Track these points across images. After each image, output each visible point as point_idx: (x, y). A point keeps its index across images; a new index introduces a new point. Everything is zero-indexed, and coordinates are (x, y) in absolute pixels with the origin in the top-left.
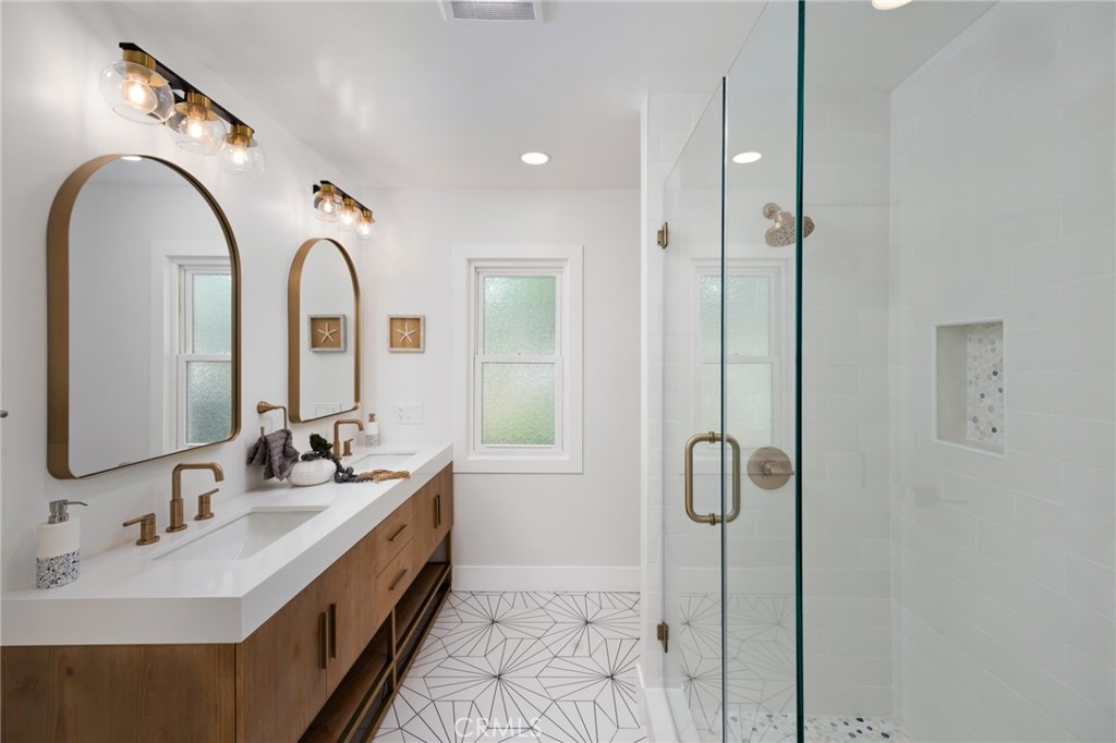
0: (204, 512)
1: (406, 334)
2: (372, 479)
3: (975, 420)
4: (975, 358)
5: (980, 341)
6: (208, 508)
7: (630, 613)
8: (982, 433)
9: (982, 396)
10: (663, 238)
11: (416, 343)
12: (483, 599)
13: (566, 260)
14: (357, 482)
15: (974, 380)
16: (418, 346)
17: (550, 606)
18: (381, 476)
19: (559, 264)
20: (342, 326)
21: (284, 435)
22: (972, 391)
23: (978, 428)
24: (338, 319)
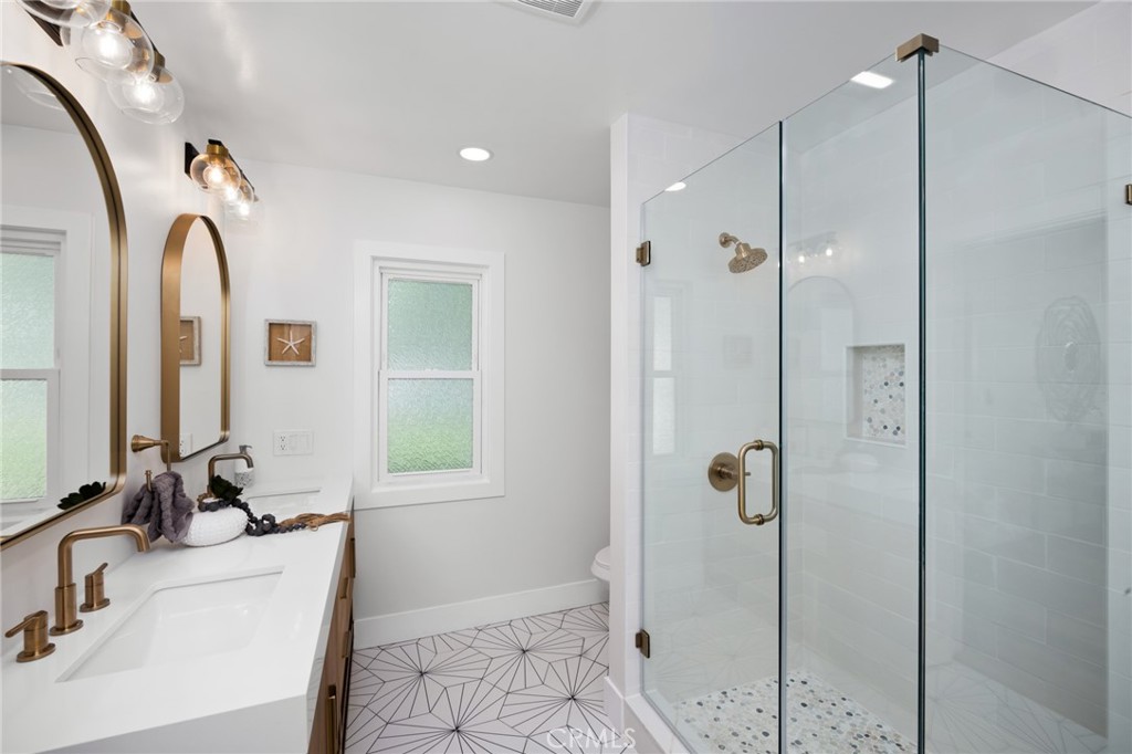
0: (96, 600)
1: (291, 344)
2: (303, 527)
3: (870, 420)
4: (869, 373)
5: (874, 359)
6: (100, 593)
7: (561, 632)
8: (875, 430)
9: (876, 401)
10: (644, 255)
11: (305, 354)
12: (411, 650)
13: (487, 267)
14: (284, 532)
15: (869, 389)
16: (309, 360)
17: (476, 643)
18: (317, 520)
19: (479, 271)
20: (196, 332)
21: (172, 480)
22: (867, 398)
23: (872, 427)
24: (192, 322)
